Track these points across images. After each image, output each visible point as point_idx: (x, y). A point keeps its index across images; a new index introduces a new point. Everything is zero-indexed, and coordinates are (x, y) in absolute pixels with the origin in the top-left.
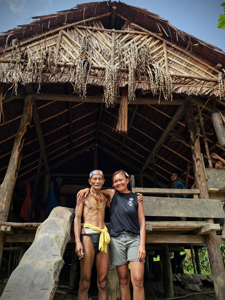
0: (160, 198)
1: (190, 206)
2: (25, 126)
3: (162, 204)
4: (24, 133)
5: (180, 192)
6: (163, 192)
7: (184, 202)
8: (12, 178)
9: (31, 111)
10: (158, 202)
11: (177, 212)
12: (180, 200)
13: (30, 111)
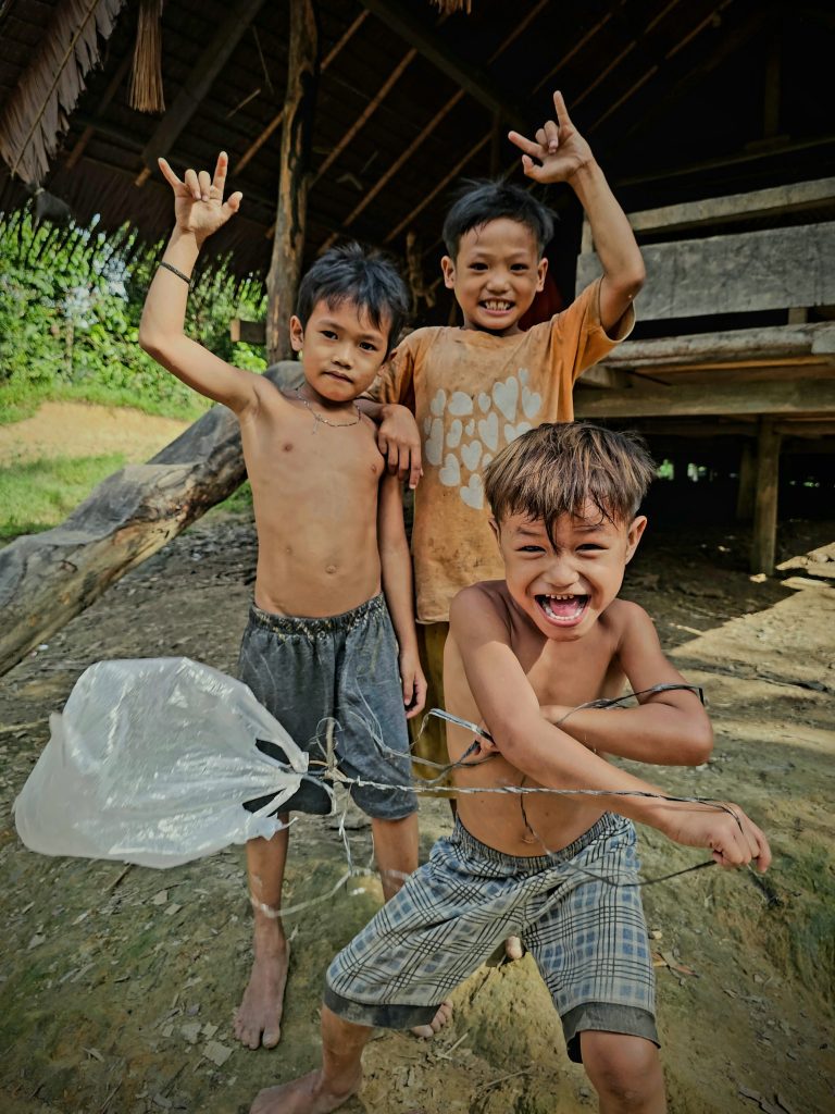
0: (678, 244)
1: (812, 260)
2: (298, 79)
3: (684, 270)
4: (297, 101)
5: (778, 203)
6: (701, 218)
7: (785, 245)
8: (284, 256)
9: (310, 14)
10: (671, 263)
11: (744, 292)
12: (769, 237)
13: (303, 18)
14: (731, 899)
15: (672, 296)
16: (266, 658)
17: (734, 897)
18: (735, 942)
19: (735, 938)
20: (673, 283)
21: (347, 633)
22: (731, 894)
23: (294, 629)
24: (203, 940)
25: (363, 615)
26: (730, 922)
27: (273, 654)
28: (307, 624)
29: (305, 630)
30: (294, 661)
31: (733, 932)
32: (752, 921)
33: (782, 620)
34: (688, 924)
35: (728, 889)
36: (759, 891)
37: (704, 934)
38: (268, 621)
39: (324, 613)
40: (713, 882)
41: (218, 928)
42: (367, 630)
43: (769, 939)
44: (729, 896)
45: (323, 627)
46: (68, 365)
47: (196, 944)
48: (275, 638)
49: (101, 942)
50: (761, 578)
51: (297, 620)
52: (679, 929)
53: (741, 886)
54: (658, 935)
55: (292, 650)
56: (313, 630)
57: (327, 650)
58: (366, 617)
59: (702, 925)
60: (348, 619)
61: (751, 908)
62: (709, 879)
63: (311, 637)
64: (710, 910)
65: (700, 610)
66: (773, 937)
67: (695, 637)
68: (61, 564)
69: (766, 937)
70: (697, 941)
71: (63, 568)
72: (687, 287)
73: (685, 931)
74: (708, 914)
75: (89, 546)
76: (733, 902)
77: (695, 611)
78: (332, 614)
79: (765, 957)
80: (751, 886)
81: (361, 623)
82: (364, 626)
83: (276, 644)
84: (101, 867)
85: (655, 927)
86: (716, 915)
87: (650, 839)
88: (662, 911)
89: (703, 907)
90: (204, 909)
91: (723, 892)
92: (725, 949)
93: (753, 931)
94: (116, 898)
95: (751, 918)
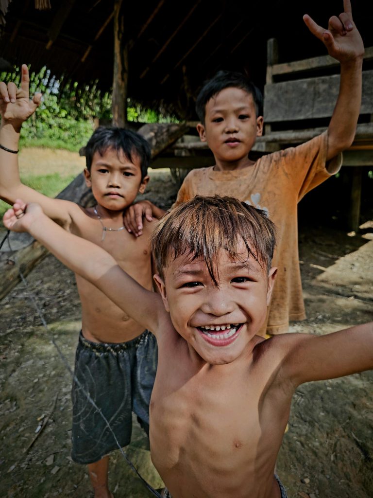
0: (316, 79)
10: (312, 88)
14: (345, 455)
15: (313, 106)
16: (89, 367)
17: (347, 454)
18: (347, 481)
19: (348, 479)
20: (314, 100)
21: (136, 349)
22: (345, 452)
23: (105, 350)
24: (69, 492)
25: (145, 337)
26: (345, 470)
27: (92, 365)
28: (112, 347)
29: (112, 350)
30: (106, 367)
31: (347, 476)
32: (356, 468)
33: (363, 258)
34: (323, 472)
35: (344, 449)
36: (360, 451)
37: (331, 479)
38: (89, 346)
39: (122, 341)
40: (335, 445)
41: (77, 484)
42: (148, 344)
43: (365, 480)
44: (344, 453)
45: (121, 347)
46: (34, 129)
47: (65, 495)
48: (93, 355)
49: (19, 489)
50: (352, 234)
51: (106, 345)
52: (318, 475)
53: (350, 448)
54: (307, 481)
55: (104, 362)
56: (116, 350)
57: (124, 360)
58: (147, 337)
59: (330, 472)
60: (136, 341)
61: (355, 461)
62: (334, 443)
63: (115, 354)
64: (334, 462)
65: (324, 253)
66: (367, 478)
67: (322, 272)
68: (6, 262)
69: (363, 479)
70: (328, 484)
71: (7, 263)
72: (321, 102)
73: (321, 476)
74: (333, 465)
75: (20, 251)
76: (346, 458)
77: (322, 255)
78: (126, 341)
79: (363, 490)
80: (355, 447)
81: (144, 342)
82: (146, 343)
83: (94, 359)
84: (24, 434)
85: (306, 475)
86: (337, 465)
87: (303, 416)
88: (309, 464)
89: (330, 460)
90: (71, 471)
91: (341, 450)
92: (342, 487)
93: (357, 474)
94: (29, 456)
95: (355, 466)
